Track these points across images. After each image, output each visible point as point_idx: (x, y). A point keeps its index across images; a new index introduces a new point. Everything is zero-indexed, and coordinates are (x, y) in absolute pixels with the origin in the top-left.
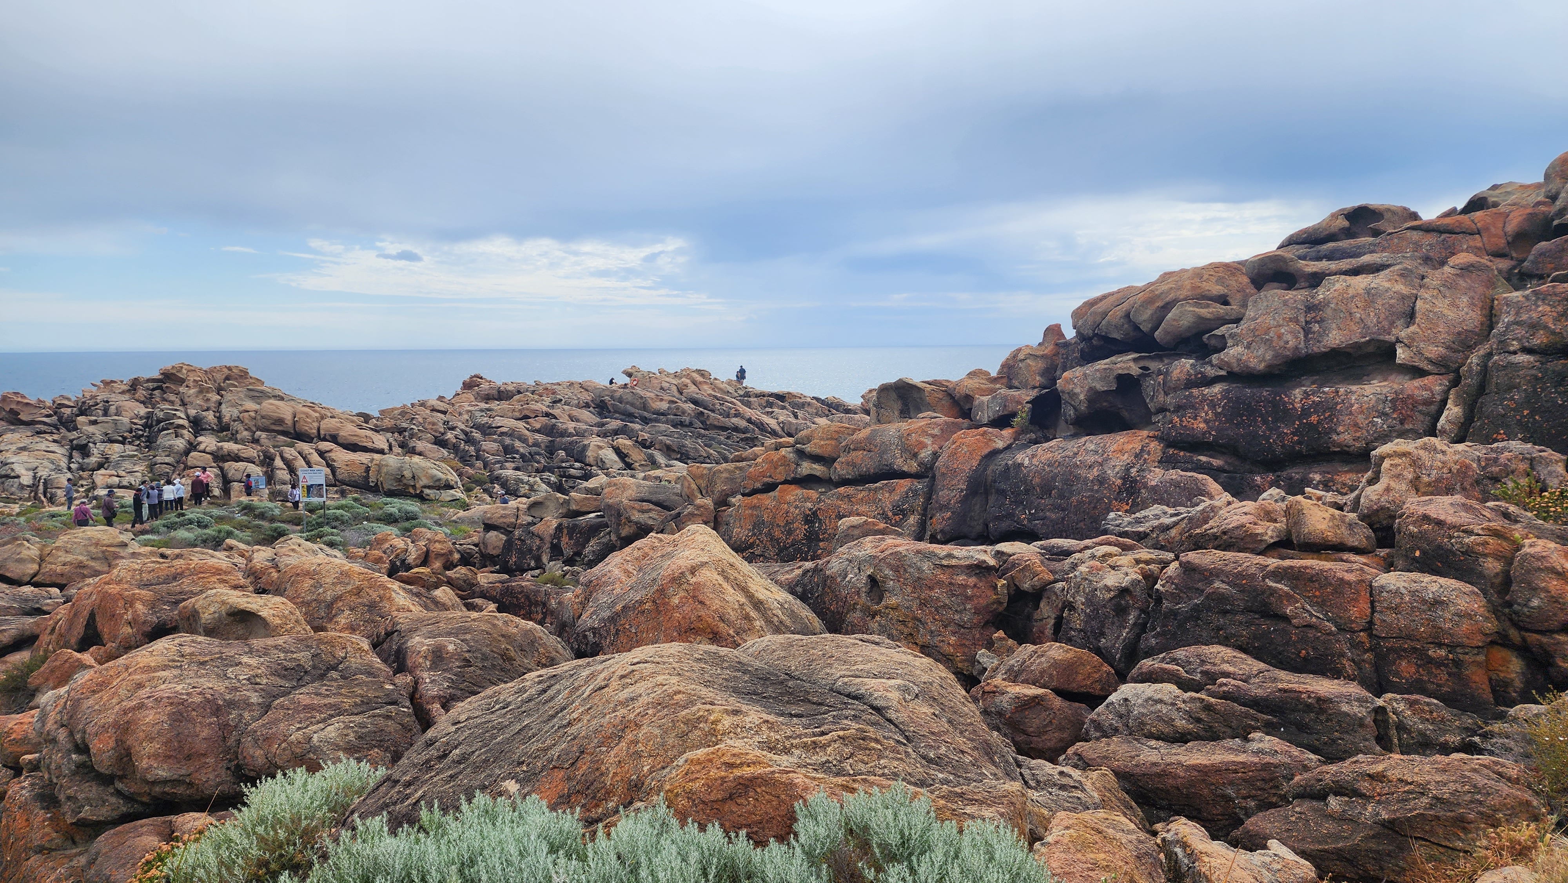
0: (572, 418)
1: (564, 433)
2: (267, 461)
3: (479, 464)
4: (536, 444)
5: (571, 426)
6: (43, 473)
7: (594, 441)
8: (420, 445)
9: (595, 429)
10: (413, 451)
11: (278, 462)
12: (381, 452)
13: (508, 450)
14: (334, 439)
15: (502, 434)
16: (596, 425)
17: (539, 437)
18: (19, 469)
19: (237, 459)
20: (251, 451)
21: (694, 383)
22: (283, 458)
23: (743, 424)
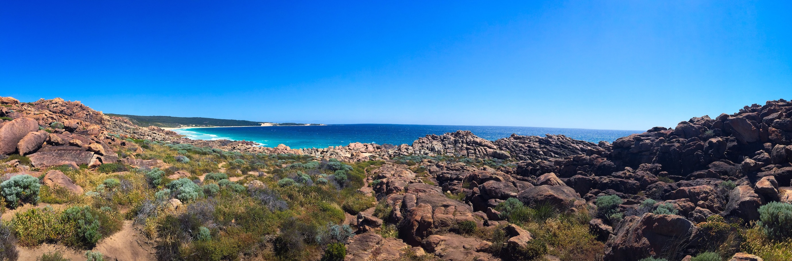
0: (534, 144)
1: (532, 147)
2: (475, 150)
3: (514, 153)
4: (526, 150)
5: (533, 146)
6: (439, 149)
7: (539, 150)
8: (504, 148)
9: (539, 147)
10: (502, 150)
11: (477, 150)
12: (495, 149)
13: (521, 150)
14: (487, 146)
15: (519, 147)
16: (539, 146)
17: (527, 148)
18: (436, 148)
19: (470, 149)
20: (472, 148)
21: (562, 138)
22: (478, 150)
23: (571, 148)
